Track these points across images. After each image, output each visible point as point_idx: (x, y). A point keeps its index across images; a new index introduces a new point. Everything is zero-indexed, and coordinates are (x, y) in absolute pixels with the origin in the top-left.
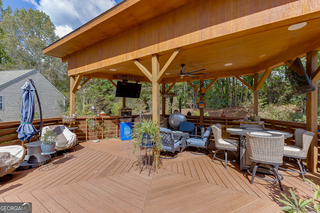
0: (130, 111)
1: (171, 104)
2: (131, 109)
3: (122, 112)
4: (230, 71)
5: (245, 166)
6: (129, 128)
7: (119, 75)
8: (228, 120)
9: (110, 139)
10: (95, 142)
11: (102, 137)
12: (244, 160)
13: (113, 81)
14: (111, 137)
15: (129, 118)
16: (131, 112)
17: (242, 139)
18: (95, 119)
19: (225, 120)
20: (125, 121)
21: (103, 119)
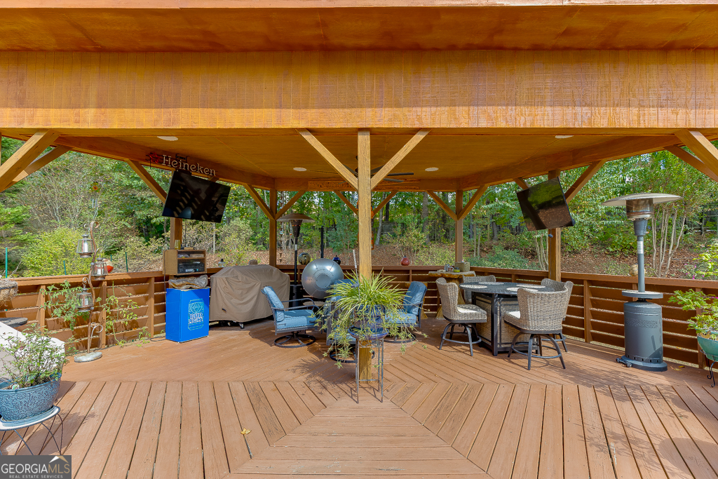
0: (201, 256)
1: (296, 240)
2: (203, 252)
3: (179, 261)
4: (420, 180)
5: (500, 346)
6: (201, 305)
7: (168, 153)
8: (414, 271)
9: (131, 345)
10: (89, 359)
11: (103, 341)
12: (499, 336)
13: (148, 169)
14: (133, 338)
15: (197, 276)
16: (203, 261)
17: (497, 301)
18: (88, 286)
19: (408, 271)
20: (189, 286)
21: (105, 284)
